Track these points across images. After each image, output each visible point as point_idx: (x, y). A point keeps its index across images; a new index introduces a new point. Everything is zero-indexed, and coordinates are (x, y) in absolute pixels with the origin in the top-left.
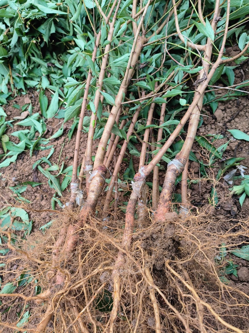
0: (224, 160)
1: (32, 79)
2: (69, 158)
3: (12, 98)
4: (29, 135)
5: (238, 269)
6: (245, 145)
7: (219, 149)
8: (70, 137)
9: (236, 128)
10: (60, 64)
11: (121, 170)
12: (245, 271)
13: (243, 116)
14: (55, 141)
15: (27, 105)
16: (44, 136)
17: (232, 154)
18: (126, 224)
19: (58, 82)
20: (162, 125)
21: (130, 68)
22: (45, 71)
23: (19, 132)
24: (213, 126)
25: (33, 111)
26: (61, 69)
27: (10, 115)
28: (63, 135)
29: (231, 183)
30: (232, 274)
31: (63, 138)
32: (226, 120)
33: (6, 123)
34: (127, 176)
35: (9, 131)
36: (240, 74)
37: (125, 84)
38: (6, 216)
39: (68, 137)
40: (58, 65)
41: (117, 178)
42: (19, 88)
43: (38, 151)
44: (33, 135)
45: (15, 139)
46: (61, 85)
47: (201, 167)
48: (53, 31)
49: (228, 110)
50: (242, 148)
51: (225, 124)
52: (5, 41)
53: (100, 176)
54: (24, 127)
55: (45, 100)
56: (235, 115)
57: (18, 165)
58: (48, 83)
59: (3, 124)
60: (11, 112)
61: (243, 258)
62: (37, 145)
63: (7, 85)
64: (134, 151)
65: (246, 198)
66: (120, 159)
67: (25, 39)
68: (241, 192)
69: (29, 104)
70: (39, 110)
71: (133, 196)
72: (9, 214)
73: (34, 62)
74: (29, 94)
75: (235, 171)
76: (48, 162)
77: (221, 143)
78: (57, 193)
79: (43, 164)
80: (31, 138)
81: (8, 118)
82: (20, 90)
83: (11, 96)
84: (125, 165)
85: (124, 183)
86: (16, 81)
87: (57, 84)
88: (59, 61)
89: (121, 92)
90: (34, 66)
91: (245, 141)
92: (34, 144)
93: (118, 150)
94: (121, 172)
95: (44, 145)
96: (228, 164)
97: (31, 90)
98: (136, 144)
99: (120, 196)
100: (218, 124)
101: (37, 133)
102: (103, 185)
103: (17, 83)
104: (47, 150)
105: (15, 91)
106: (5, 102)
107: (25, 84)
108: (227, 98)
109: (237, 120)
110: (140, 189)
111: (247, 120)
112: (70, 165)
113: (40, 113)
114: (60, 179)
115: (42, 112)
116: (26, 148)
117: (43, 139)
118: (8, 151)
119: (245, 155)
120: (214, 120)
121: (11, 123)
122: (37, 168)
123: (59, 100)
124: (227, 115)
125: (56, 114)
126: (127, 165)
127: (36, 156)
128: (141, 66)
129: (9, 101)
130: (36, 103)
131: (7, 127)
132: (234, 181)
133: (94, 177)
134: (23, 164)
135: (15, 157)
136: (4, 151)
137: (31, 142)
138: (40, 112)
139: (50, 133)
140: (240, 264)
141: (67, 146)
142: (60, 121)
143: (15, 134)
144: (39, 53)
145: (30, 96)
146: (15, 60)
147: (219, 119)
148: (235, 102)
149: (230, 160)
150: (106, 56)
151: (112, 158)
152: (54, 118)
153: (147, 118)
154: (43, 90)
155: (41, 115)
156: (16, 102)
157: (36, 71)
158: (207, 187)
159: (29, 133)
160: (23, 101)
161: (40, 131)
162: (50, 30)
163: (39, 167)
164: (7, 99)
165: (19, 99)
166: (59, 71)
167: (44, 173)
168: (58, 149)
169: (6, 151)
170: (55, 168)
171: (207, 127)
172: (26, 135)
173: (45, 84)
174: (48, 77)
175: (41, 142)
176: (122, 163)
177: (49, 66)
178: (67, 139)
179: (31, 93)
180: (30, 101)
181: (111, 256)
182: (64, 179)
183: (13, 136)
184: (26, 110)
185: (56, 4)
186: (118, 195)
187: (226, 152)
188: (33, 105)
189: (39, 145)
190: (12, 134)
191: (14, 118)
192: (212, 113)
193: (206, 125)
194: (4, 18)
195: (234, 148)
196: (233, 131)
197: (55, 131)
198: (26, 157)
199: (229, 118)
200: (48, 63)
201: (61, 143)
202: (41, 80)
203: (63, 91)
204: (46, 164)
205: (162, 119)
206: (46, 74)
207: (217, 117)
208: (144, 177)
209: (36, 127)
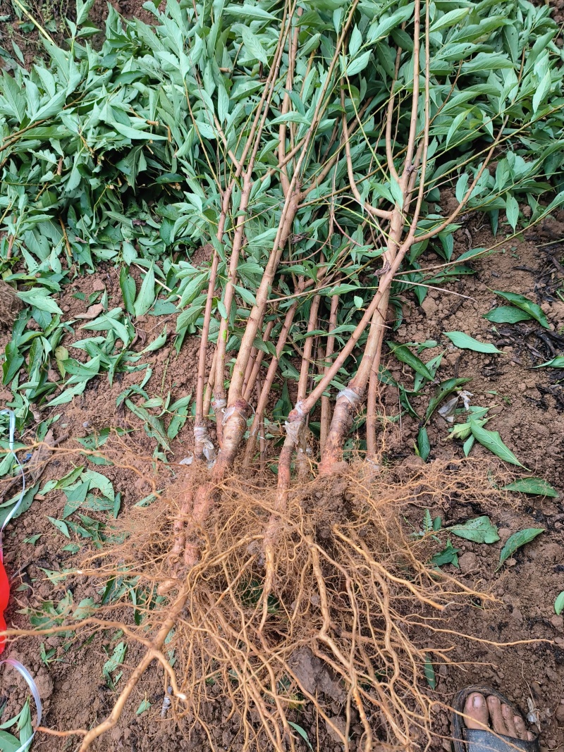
0: (438, 382)
1: (105, 247)
2: (178, 385)
3: (68, 280)
4: (105, 345)
5: (459, 555)
6: (471, 357)
7: (430, 365)
8: (178, 349)
9: (459, 329)
10: (155, 220)
11: (269, 404)
12: (470, 559)
13: (470, 308)
14: (151, 356)
15: (98, 294)
16: (132, 348)
17: (451, 373)
18: (280, 480)
19: (151, 251)
20: (332, 331)
21: (278, 249)
22: (130, 234)
23: (87, 341)
24: (420, 326)
25: (110, 304)
26: (157, 230)
27: (67, 312)
28: (166, 344)
29: (451, 419)
30: (450, 563)
31: (166, 351)
32: (442, 315)
33: (62, 325)
34: (279, 412)
35: (67, 339)
36: (464, 237)
37: (272, 272)
38: (73, 488)
39: (175, 348)
40: (151, 222)
41: (263, 416)
42: (81, 262)
43: (122, 373)
44: (112, 345)
45: (79, 354)
46: (158, 257)
47: (401, 394)
48: (143, 167)
49: (445, 299)
50: (466, 363)
51: (440, 323)
52: (54, 182)
53: (239, 416)
54: (95, 332)
55: (130, 284)
56: (456, 307)
57: (89, 399)
58: (135, 254)
59: (56, 329)
60: (69, 305)
61: (468, 537)
62: (121, 364)
63: (59, 257)
64: (289, 373)
65: (474, 444)
66: (266, 386)
67: (94, 183)
68: (466, 433)
69: (103, 291)
70: (120, 302)
71: (288, 443)
72: (79, 483)
73: (108, 218)
74: (101, 273)
75: (456, 399)
76: (142, 392)
77: (433, 354)
78: (161, 445)
79: (133, 397)
80: (108, 352)
81: (65, 317)
82: (84, 267)
83: (67, 276)
84: (275, 394)
85: (275, 424)
86: (76, 250)
87: (150, 254)
88: (152, 214)
89: (265, 284)
90: (108, 225)
91: (472, 351)
92: (115, 361)
93: (263, 372)
94: (269, 406)
95: (132, 364)
96: (445, 389)
97: (103, 265)
98: (293, 359)
99: (269, 447)
100: (429, 322)
101: (118, 343)
102: (244, 427)
103: (79, 254)
104: (138, 372)
105: (74, 267)
106: (57, 287)
107: (93, 256)
108: (443, 279)
109: (459, 314)
110: (296, 432)
111: (475, 314)
112: (180, 396)
113: (123, 307)
114: (164, 420)
115: (126, 305)
116: (102, 369)
117: (130, 352)
118: (68, 375)
119: (472, 373)
120: (421, 316)
121: (71, 325)
122: (124, 403)
123: (156, 283)
124: (444, 306)
125: (151, 307)
126: (278, 394)
127: (121, 382)
128: (296, 239)
129: (65, 286)
130: (115, 289)
131: (64, 332)
132: (456, 417)
133: (230, 418)
134: (99, 398)
135: (82, 386)
136: (60, 376)
137: (109, 359)
138: (122, 305)
139: (143, 342)
140: (464, 548)
141: (174, 365)
142: (158, 320)
143: (80, 344)
144: (119, 203)
145: (103, 276)
146: (71, 211)
147: (429, 314)
148: (456, 284)
149: (447, 381)
150: (239, 229)
151: (254, 385)
152: (147, 316)
153: (309, 319)
154: (126, 265)
155: (125, 311)
156: (77, 287)
157: (111, 232)
158: (412, 428)
159: (104, 342)
160: (91, 286)
161: (125, 338)
162: (137, 166)
163: (128, 403)
164: (60, 282)
165: (84, 283)
166: (154, 234)
167: (136, 412)
168: (158, 370)
169: (64, 376)
170: (155, 402)
171: (409, 328)
172: (99, 345)
173: (130, 255)
174: (134, 243)
175: (127, 358)
176: (271, 391)
177: (135, 226)
178: (173, 353)
179: (104, 271)
180: (103, 287)
181: (260, 523)
182: (171, 421)
183: (76, 349)
184: (96, 302)
185: (146, 122)
186: (265, 446)
187: (441, 368)
188: (109, 293)
189: (124, 363)
190: (73, 345)
191: (76, 317)
192: (418, 304)
193: (410, 324)
194: (51, 140)
195: (453, 363)
196: (452, 335)
197: (151, 337)
198: (102, 385)
199: (447, 312)
200: (135, 219)
201: (163, 360)
202: (121, 249)
203: (161, 267)
204: (138, 396)
205: (333, 319)
206: (131, 239)
207: (426, 310)
208: (302, 415)
209: (116, 332)
